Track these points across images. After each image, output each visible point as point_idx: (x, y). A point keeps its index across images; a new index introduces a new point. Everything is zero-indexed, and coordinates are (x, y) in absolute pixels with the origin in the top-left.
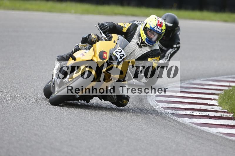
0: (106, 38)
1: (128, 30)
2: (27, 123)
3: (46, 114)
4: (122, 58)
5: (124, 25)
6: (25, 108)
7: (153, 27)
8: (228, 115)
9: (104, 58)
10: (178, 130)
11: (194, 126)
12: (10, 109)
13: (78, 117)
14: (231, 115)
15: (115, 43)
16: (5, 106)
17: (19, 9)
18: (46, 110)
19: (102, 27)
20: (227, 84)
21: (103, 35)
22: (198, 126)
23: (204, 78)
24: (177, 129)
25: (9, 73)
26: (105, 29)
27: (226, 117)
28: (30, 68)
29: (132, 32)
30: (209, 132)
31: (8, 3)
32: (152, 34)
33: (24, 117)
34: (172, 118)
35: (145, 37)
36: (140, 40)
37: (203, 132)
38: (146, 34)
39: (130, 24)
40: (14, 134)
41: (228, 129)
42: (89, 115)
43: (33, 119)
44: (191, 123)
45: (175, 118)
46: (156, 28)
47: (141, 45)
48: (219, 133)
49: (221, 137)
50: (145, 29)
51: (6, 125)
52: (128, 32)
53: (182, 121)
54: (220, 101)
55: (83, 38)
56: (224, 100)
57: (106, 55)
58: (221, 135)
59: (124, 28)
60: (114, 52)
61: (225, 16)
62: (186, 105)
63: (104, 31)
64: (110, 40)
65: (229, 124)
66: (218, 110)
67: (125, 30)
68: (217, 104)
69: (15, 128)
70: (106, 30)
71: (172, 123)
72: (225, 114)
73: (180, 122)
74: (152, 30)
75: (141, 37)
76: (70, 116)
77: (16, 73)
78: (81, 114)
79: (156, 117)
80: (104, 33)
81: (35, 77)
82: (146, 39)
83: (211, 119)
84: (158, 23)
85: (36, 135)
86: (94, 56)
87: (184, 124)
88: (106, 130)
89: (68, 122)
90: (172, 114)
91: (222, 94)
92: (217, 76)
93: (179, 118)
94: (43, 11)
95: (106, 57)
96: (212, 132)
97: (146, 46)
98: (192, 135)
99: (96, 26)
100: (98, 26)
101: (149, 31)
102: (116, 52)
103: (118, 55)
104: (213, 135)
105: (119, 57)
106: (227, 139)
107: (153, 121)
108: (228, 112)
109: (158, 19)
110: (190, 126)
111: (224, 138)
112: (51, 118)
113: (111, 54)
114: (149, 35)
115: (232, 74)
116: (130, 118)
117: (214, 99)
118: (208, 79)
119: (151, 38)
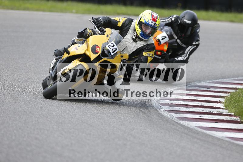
0: (100, 33)
1: (123, 24)
2: (27, 127)
3: (47, 117)
4: (115, 52)
5: (119, 19)
6: (25, 111)
7: (147, 21)
8: (235, 118)
9: (96, 52)
10: (183, 134)
11: (200, 130)
12: (9, 112)
13: (80, 120)
14: (238, 119)
15: (108, 37)
16: (4, 108)
17: (18, 9)
18: (46, 113)
19: (96, 22)
20: (234, 86)
21: (97, 29)
22: (203, 130)
23: (210, 80)
24: (182, 132)
25: (8, 74)
26: (99, 23)
27: (232, 121)
28: (30, 70)
29: (127, 27)
30: (215, 136)
31: (7, 3)
32: (147, 28)
33: (24, 121)
34: (177, 121)
35: (140, 31)
36: (135, 35)
37: (208, 136)
38: (141, 28)
39: (125, 19)
40: (14, 138)
41: (235, 133)
42: (91, 119)
43: (33, 123)
44: (196, 126)
45: (180, 121)
46: (150, 23)
47: (136, 39)
48: (226, 137)
49: (227, 141)
50: (140, 24)
51: (5, 129)
52: (123, 26)
53: (186, 125)
54: (226, 104)
55: (79, 33)
56: (231, 103)
57: (98, 49)
58: (228, 139)
59: (119, 22)
60: (107, 46)
61: (231, 16)
62: (191, 108)
63: (98, 25)
64: (103, 34)
65: (236, 128)
66: (224, 113)
67: (120, 25)
68: (224, 107)
69: (15, 131)
70: (100, 25)
71: (177, 126)
72: (231, 117)
73: (185, 126)
74: (147, 25)
75: (136, 31)
76: (71, 119)
77: (15, 75)
78: (83, 118)
79: (160, 121)
80: (98, 27)
81: (35, 79)
82: (141, 34)
83: (217, 122)
84: (152, 17)
85: (36, 139)
86: (87, 50)
87: (189, 128)
88: (109, 134)
89: (70, 125)
90: (176, 117)
91: (228, 97)
92: (223, 78)
93: (183, 122)
94: (43, 11)
95: (98, 51)
96: (218, 136)
97: (141, 40)
98: (198, 139)
99: (90, 21)
100: (92, 21)
101: (144, 26)
102: (109, 46)
103: (110, 49)
104: (219, 139)
105: (111, 51)
106: (234, 143)
107: (157, 125)
108: (235, 116)
109: (153, 14)
110: (195, 130)
111: (230, 142)
112: (52, 122)
113: (103, 48)
114: (144, 30)
115: (238, 77)
116: (133, 121)
117: (220, 102)
118: (214, 81)
119: (146, 32)
